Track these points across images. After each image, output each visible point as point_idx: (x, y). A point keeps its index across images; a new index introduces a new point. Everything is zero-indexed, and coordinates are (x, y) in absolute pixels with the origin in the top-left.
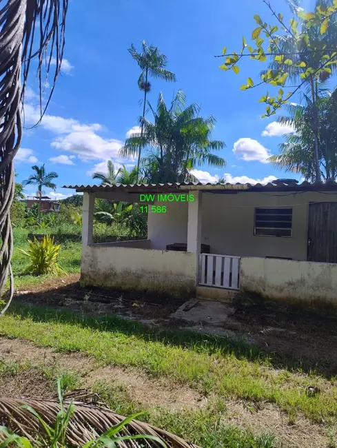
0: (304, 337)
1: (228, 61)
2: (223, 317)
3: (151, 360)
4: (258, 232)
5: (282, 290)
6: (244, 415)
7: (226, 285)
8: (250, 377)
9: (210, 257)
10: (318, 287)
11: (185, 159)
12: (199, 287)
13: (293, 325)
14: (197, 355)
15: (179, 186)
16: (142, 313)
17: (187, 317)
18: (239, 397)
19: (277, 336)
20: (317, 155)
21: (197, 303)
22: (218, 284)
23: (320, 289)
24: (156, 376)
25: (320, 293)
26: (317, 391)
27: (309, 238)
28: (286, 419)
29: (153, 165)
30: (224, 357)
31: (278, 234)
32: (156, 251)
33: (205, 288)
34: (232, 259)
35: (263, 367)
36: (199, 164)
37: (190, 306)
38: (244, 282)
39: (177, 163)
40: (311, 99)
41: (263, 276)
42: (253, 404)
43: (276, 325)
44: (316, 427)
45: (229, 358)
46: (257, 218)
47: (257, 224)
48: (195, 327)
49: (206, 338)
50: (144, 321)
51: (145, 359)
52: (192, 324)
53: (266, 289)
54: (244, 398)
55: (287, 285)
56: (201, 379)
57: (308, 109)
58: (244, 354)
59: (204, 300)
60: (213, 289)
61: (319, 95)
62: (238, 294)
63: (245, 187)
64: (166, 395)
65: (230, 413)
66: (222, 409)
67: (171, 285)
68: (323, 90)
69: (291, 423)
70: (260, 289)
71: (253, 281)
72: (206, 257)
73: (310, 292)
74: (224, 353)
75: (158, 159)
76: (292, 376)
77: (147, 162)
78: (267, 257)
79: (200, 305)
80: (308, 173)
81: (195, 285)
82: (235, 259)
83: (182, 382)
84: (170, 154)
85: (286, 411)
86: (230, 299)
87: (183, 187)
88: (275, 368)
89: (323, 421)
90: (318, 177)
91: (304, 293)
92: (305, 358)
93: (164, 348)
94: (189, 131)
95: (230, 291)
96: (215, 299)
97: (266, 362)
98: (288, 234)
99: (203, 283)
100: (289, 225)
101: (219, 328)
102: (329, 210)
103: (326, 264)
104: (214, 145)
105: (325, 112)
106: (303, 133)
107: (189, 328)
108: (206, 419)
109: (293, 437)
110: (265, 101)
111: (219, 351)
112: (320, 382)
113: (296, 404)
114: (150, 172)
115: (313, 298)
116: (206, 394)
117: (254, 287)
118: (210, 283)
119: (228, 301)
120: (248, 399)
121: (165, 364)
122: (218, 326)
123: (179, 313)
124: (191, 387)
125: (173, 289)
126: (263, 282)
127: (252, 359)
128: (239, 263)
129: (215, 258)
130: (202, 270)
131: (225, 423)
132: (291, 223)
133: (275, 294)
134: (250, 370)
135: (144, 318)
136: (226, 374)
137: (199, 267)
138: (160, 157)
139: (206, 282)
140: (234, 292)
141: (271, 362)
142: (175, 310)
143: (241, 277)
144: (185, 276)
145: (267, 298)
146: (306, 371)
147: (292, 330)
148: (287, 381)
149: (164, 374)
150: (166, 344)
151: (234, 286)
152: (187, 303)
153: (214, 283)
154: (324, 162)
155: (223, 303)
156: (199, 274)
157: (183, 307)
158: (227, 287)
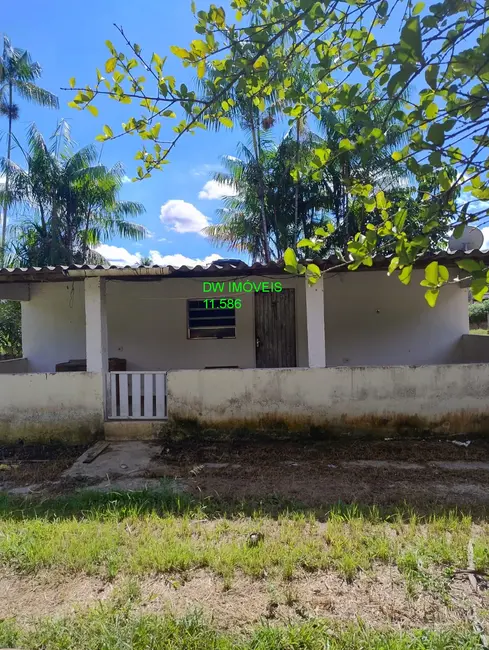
0: (250, 469)
1: (79, 98)
2: (145, 462)
3: (26, 549)
4: (193, 334)
5: (223, 411)
6: (166, 594)
7: (148, 414)
8: (176, 539)
9: (123, 375)
10: (267, 401)
11: (83, 228)
12: (108, 423)
13: (238, 456)
14: (100, 525)
15: (66, 271)
16: (12, 479)
17: (90, 472)
18: (159, 571)
19: (216, 475)
20: (265, 228)
21: (107, 448)
22: (137, 414)
23: (269, 402)
24: (32, 571)
25: (269, 409)
26: (261, 537)
27: (257, 337)
28: (221, 585)
29: (29, 236)
30: (142, 519)
31: (220, 335)
32: (36, 374)
33: (116, 423)
34: (154, 375)
35: (195, 521)
36: (107, 236)
37: (95, 454)
38: (173, 407)
39: (70, 234)
40: (254, 153)
41: (198, 396)
42: (178, 575)
43: (216, 459)
44: (257, 584)
45: (147, 519)
46: (191, 314)
47: (192, 324)
48: (101, 485)
49: (115, 497)
50: (16, 491)
51: (14, 548)
52: (98, 480)
53: (204, 413)
54: (166, 570)
55: (229, 403)
56: (105, 558)
57: (250, 165)
58: (169, 510)
59: (116, 442)
60: (129, 422)
61: (262, 147)
62: (166, 425)
63: (166, 272)
64: (47, 595)
65: (145, 597)
66: (134, 595)
67: (62, 427)
68: (267, 142)
69: (227, 588)
70: (195, 414)
71: (185, 403)
72: (117, 376)
73: (257, 409)
74: (142, 513)
75: (37, 227)
76: (232, 525)
77: (19, 232)
78: (207, 368)
79: (111, 450)
80: (255, 251)
81: (102, 421)
82: (160, 375)
83: (73, 571)
84: (58, 220)
85: (220, 574)
86: (155, 434)
87: (73, 273)
88: (211, 519)
89: (266, 574)
90: (267, 257)
91: (252, 411)
92: (248, 498)
93: (47, 526)
94: (86, 186)
95: (155, 422)
96: (134, 437)
97: (200, 514)
98: (231, 333)
99: (114, 415)
100: (233, 322)
101: (137, 480)
102: (279, 300)
103: (273, 371)
104: (127, 208)
105: (271, 171)
106: (248, 198)
107: (93, 488)
108: (109, 615)
109: (227, 605)
110: (143, 159)
111: (133, 512)
112: (265, 524)
113: (234, 561)
114: (24, 248)
115: (261, 416)
116: (111, 579)
117: (188, 412)
118: (124, 414)
119: (153, 438)
120: (171, 570)
121: (48, 549)
122: (136, 477)
123: (78, 468)
124: (88, 574)
125: (69, 433)
126: (200, 404)
127: (179, 513)
128: (165, 381)
129: (130, 376)
130: (113, 397)
131: (137, 613)
132: (234, 320)
133: (215, 418)
134: (177, 530)
135: (17, 485)
136: (143, 543)
137: (108, 393)
138: (40, 224)
139: (118, 414)
140: (160, 422)
141: (205, 511)
142: (70, 465)
143: (168, 400)
144: (85, 409)
145: (206, 425)
146: (249, 514)
147: (236, 463)
148: (225, 533)
149: (46, 565)
150: (51, 519)
151: (160, 414)
152: (90, 450)
153: (130, 414)
154: (274, 237)
155: (146, 442)
156: (108, 403)
157: (84, 456)
158: (149, 417)
